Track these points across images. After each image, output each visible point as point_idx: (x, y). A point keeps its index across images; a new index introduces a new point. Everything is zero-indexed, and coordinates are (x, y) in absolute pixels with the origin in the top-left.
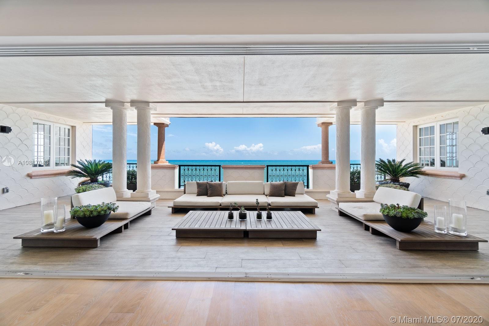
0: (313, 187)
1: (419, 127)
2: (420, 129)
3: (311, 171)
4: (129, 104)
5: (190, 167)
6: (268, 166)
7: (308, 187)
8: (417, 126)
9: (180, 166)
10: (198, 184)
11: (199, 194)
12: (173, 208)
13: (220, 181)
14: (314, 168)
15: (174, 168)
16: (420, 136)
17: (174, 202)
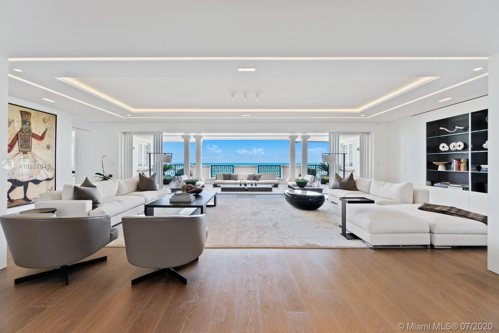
0: (283, 177)
1: (343, 145)
2: (344, 146)
3: (282, 168)
4: (193, 137)
5: (217, 167)
6: (259, 166)
7: (280, 177)
8: (342, 144)
9: (212, 166)
10: (223, 174)
11: (224, 179)
12: (213, 184)
13: (233, 173)
14: (283, 167)
15: (209, 167)
16: (344, 150)
17: (214, 182)
